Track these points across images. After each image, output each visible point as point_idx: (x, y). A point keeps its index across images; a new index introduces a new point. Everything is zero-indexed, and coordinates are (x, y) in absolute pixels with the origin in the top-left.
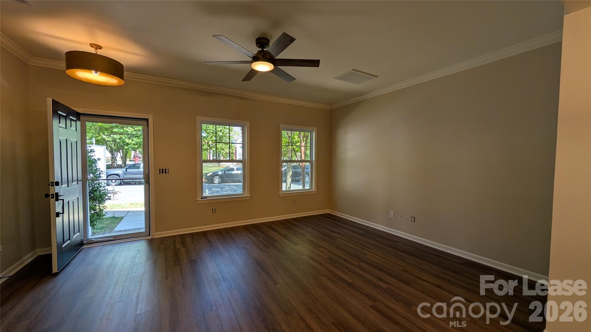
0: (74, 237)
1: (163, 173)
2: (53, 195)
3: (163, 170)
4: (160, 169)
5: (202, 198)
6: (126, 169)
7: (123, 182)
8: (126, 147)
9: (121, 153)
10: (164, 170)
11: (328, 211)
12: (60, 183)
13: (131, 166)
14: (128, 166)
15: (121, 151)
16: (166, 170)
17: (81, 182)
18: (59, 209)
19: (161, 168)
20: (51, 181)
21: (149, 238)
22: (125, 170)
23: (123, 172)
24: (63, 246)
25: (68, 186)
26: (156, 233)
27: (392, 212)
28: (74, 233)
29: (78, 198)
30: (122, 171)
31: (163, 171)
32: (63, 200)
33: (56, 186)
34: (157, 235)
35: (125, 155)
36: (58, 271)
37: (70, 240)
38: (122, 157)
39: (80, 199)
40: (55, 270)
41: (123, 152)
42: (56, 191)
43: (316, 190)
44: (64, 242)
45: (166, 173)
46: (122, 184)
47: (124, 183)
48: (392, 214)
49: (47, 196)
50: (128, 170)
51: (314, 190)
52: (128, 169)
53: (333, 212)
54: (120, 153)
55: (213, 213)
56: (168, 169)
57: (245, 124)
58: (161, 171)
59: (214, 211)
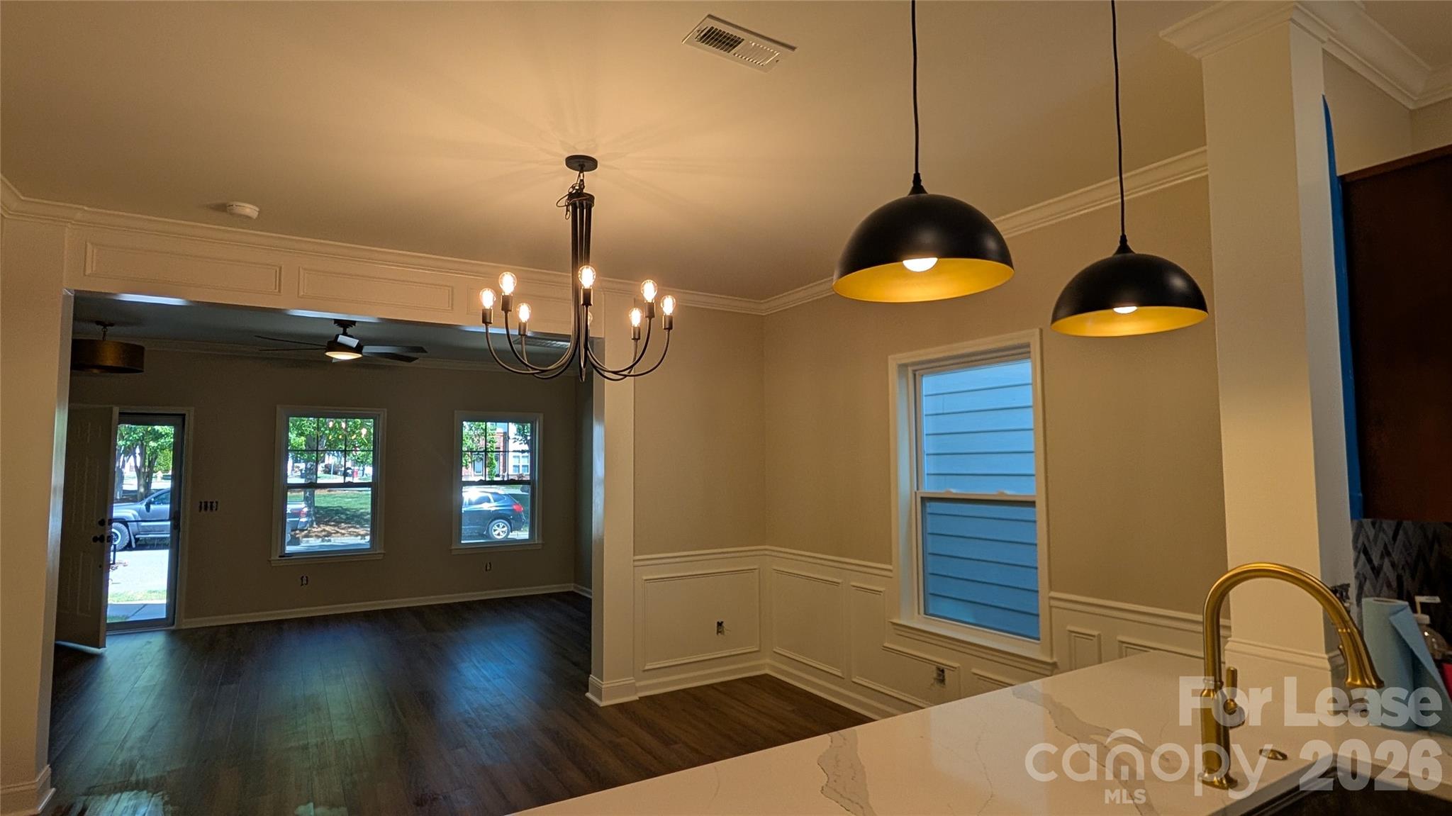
1: (206, 509)
3: (206, 503)
4: (201, 503)
5: (280, 557)
6: (148, 506)
7: (137, 540)
8: (152, 444)
9: (138, 458)
10: (209, 505)
13: (163, 496)
14: (154, 495)
15: (138, 451)
16: (212, 503)
19: (203, 501)
21: (173, 628)
22: (144, 507)
23: (139, 512)
26: (186, 620)
30: (136, 510)
31: (207, 506)
34: (188, 623)
35: (150, 462)
38: (138, 470)
41: (143, 454)
43: (540, 542)
45: (211, 509)
46: (134, 545)
47: (139, 543)
50: (152, 507)
52: (153, 503)
54: (135, 457)
55: (302, 585)
56: (217, 502)
57: (379, 415)
58: (203, 505)
59: (305, 582)
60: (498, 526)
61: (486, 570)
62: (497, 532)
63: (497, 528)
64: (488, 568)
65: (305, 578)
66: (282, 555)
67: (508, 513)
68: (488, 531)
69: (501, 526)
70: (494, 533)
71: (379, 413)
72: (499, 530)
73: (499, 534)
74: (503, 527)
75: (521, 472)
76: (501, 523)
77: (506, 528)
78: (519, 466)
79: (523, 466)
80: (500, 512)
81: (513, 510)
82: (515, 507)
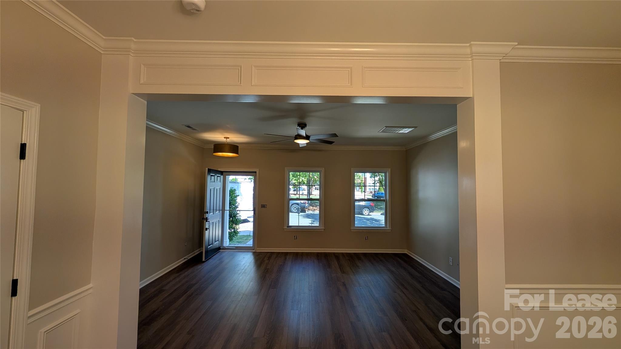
0: (215, 243)
2: (205, 218)
3: (263, 205)
5: (287, 227)
10: (264, 206)
11: (406, 251)
12: (209, 212)
16: (265, 205)
17: (221, 211)
18: (207, 227)
19: (262, 204)
20: (205, 211)
21: (254, 251)
24: (209, 247)
25: (213, 214)
26: (258, 249)
27: (451, 259)
28: (215, 241)
29: (219, 221)
32: (209, 221)
33: (207, 214)
34: (259, 250)
36: (205, 260)
37: (212, 244)
39: (220, 221)
40: (204, 260)
42: (207, 217)
43: (390, 229)
44: (209, 245)
45: (265, 207)
48: (451, 261)
49: (203, 218)
51: (388, 229)
53: (409, 253)
55: (295, 239)
56: (266, 205)
57: (321, 171)
58: (262, 206)
59: (296, 238)
60: (366, 210)
61: (366, 239)
62: (365, 213)
63: (365, 211)
64: (367, 239)
65: (296, 236)
66: (289, 226)
67: (369, 206)
68: (362, 212)
69: (366, 211)
70: (364, 213)
71: (321, 170)
72: (366, 212)
73: (366, 213)
74: (367, 211)
75: (371, 191)
76: (367, 209)
77: (368, 212)
78: (370, 189)
79: (372, 189)
80: (366, 205)
81: (371, 205)
82: (371, 204)
